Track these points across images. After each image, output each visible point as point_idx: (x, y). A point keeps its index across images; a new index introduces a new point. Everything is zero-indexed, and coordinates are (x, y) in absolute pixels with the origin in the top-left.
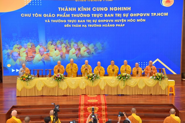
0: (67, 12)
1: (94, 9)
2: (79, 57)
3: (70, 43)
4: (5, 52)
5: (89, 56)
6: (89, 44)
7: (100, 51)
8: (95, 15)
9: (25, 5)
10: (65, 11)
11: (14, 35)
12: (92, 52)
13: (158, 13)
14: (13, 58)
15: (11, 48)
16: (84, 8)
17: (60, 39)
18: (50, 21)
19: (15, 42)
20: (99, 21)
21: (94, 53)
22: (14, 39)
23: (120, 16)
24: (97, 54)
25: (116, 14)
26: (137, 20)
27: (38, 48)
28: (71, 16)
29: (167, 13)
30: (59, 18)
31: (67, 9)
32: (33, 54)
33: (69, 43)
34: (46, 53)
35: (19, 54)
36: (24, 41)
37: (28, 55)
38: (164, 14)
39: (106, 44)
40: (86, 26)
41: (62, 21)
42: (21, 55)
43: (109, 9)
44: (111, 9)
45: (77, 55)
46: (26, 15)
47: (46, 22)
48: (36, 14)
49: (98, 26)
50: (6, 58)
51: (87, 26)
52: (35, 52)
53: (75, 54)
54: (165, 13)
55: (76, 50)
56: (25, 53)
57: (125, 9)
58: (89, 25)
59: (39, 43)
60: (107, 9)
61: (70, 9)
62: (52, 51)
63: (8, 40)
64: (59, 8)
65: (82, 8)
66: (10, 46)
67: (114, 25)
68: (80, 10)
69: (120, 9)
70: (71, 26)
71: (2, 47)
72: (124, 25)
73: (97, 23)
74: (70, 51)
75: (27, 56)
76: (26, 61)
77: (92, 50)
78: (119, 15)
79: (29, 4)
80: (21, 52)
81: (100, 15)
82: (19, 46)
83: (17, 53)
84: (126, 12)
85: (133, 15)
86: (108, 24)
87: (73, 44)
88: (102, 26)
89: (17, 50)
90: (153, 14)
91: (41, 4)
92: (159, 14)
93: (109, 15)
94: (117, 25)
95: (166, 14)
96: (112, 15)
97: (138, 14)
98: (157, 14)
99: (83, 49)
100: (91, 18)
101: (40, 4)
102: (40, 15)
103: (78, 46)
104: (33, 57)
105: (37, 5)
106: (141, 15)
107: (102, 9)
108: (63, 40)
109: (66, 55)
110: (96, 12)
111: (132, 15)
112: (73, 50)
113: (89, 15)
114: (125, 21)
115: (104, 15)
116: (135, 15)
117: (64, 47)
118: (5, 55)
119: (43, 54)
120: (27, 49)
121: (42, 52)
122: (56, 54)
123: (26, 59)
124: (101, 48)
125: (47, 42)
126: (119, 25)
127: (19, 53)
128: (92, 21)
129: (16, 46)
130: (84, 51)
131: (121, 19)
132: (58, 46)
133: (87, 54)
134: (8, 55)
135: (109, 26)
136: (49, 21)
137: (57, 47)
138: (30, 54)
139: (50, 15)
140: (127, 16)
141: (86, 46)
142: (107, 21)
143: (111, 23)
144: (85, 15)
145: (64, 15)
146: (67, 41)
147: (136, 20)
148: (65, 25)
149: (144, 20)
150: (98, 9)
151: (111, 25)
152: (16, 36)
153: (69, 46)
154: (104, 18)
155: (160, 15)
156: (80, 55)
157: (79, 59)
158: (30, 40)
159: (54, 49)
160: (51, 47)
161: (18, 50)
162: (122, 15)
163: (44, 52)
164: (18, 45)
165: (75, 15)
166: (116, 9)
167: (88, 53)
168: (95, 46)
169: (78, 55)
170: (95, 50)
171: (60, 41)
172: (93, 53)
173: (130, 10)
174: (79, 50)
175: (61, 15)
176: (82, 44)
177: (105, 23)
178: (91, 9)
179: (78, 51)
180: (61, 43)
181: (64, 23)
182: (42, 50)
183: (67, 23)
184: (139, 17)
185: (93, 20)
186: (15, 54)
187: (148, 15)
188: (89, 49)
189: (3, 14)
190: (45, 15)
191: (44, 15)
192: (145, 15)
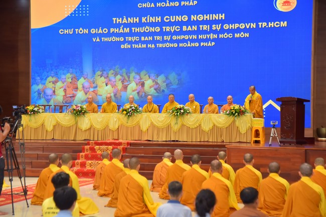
0: (126, 25)
1: (167, 19)
2: (141, 97)
3: (128, 74)
4: (35, 88)
5: (157, 94)
6: (158, 76)
7: (175, 86)
8: (168, 29)
9: (66, 16)
10: (122, 24)
11: (49, 62)
12: (162, 89)
13: (270, 23)
14: (45, 97)
15: (43, 82)
16: (151, 18)
17: (114, 67)
18: (101, 39)
19: (49, 74)
20: (175, 38)
21: (166, 90)
22: (48, 69)
23: (207, 28)
24: (171, 91)
25: (201, 26)
26: (236, 34)
27: (81, 82)
28: (131, 30)
29: (286, 22)
30: (114, 34)
31: (125, 21)
32: (74, 92)
33: (126, 74)
34: (92, 90)
35: (54, 92)
36: (61, 71)
37: (67, 93)
38: (280, 24)
39: (184, 75)
40: (153, 46)
41: (118, 39)
42: (56, 93)
43: (189, 18)
44: (193, 18)
45: (138, 93)
46: (66, 31)
47: (94, 41)
48: (81, 29)
49: (172, 45)
50: (36, 98)
51: (156, 46)
52: (77, 88)
53: (136, 92)
54: (282, 23)
55: (137, 85)
56: (62, 89)
57: (215, 17)
58: (158, 44)
59: (83, 74)
60: (186, 19)
61: (130, 20)
62: (102, 86)
63: (40, 70)
64: (114, 19)
65: (148, 18)
66: (42, 79)
67: (197, 45)
68: (146, 22)
69: (207, 17)
70: (131, 46)
71: (31, 81)
72: (213, 43)
73: (172, 41)
74: (129, 88)
75: (66, 95)
76: (64, 102)
77: (163, 86)
78: (205, 27)
79: (72, 14)
80: (57, 88)
81: (176, 28)
82: (54, 79)
83: (52, 89)
84: (216, 22)
85: (228, 27)
86: (189, 42)
87: (133, 75)
88: (178, 45)
89: (51, 85)
90: (262, 25)
91: (88, 13)
92: (271, 25)
93: (189, 28)
94: (202, 44)
95: (284, 24)
96: (195, 28)
97: (237, 25)
98: (268, 25)
99: (149, 83)
100: (162, 33)
101: (86, 13)
102: (86, 31)
103: (141, 79)
104: (74, 96)
105: (82, 15)
106: (242, 26)
107: (179, 18)
108: (119, 70)
109: (123, 93)
110: (170, 24)
111: (226, 27)
112: (133, 86)
113: (158, 29)
114: (216, 36)
115: (181, 28)
116: (232, 26)
117: (120, 80)
118: (35, 92)
119: (88, 91)
120: (65, 84)
121: (87, 88)
122: (107, 91)
123: (64, 100)
124: (177, 82)
125: (94, 73)
126: (206, 44)
127: (53, 89)
128: (163, 38)
129: (50, 79)
130: (151, 87)
131: (209, 33)
132: (110, 78)
133: (155, 91)
134: (39, 93)
135: (189, 45)
136: (98, 40)
137: (110, 80)
138: (70, 92)
139: (100, 30)
140: (218, 29)
141: (153, 78)
142: (187, 37)
143: (192, 41)
144: (152, 29)
145: (121, 29)
146: (124, 70)
147: (234, 35)
148: (122, 45)
149: (247, 35)
150: (173, 19)
151: (193, 45)
152: (51, 64)
153: (127, 79)
154: (181, 32)
155: (273, 26)
156: (143, 94)
157: (142, 99)
158: (71, 70)
159: (105, 84)
160: (101, 81)
161: (53, 85)
162: (211, 27)
163: (89, 88)
164: (53, 77)
165: (138, 30)
166: (201, 17)
167: (155, 89)
168: (167, 78)
169: (140, 94)
170: (166, 85)
171: (114, 70)
172: (163, 91)
173: (223, 18)
174: (143, 85)
175: (116, 30)
176: (147, 76)
177: (184, 41)
178: (162, 19)
179: (140, 86)
180: (116, 74)
181: (120, 43)
182: (87, 84)
183: (124, 42)
184: (239, 30)
185: (165, 37)
186: (49, 92)
187: (253, 25)
188: (157, 83)
189: (35, 30)
190: (93, 31)
191: (91, 30)
192: (248, 27)
